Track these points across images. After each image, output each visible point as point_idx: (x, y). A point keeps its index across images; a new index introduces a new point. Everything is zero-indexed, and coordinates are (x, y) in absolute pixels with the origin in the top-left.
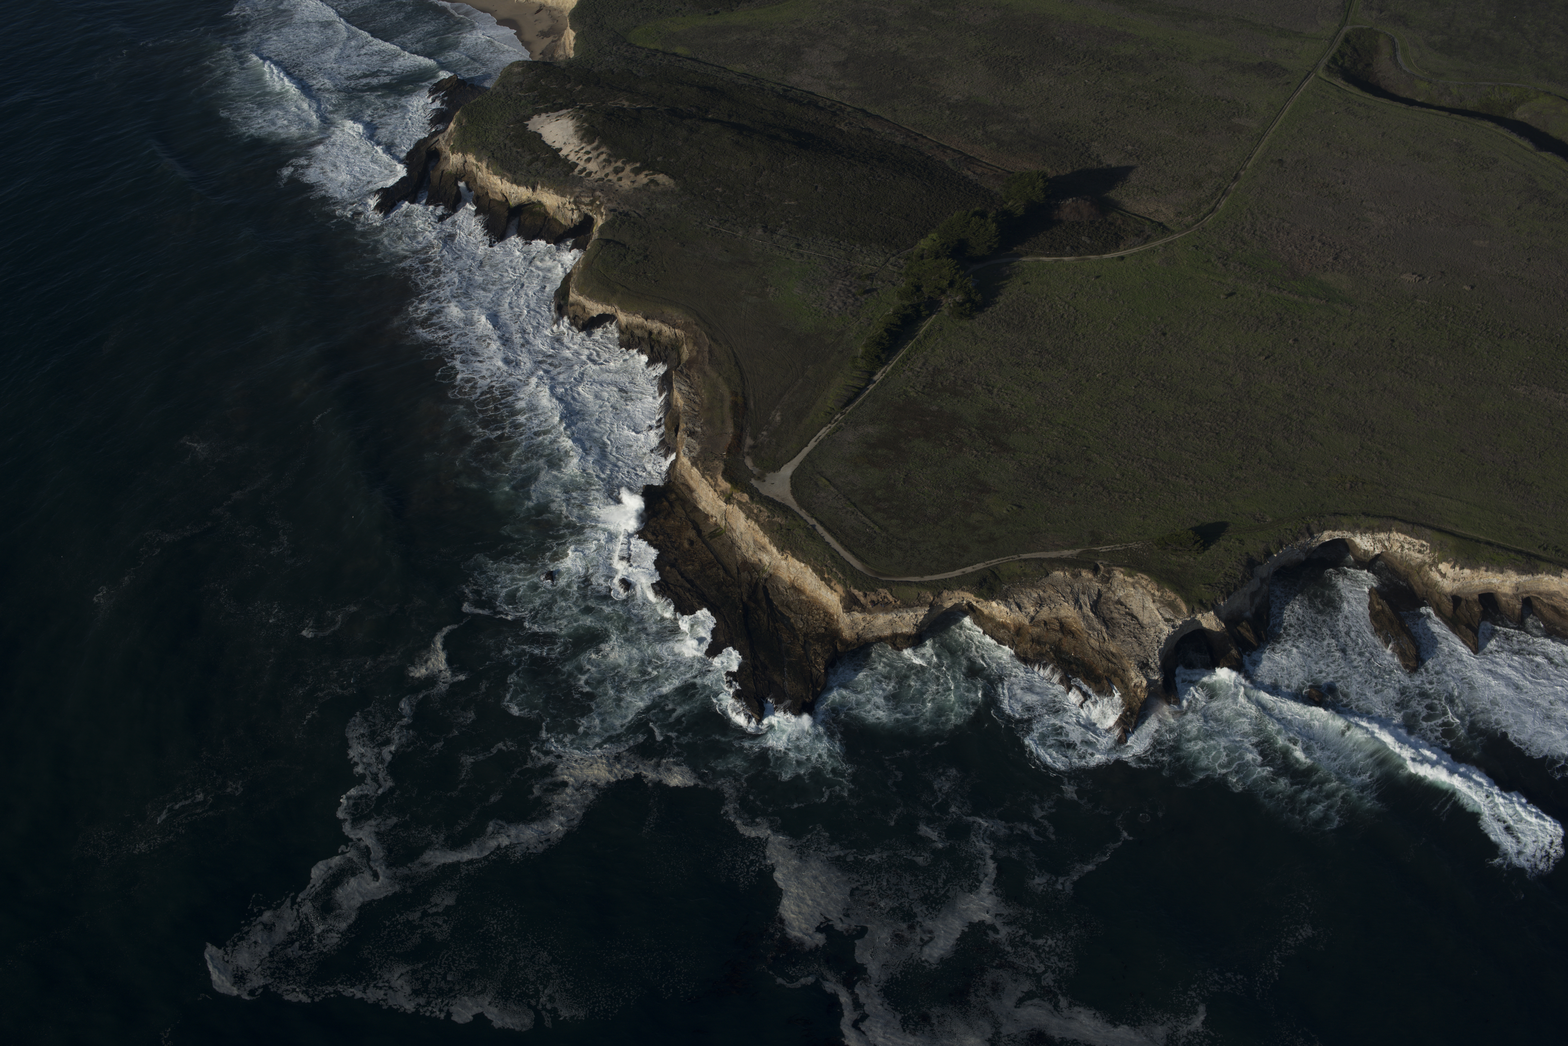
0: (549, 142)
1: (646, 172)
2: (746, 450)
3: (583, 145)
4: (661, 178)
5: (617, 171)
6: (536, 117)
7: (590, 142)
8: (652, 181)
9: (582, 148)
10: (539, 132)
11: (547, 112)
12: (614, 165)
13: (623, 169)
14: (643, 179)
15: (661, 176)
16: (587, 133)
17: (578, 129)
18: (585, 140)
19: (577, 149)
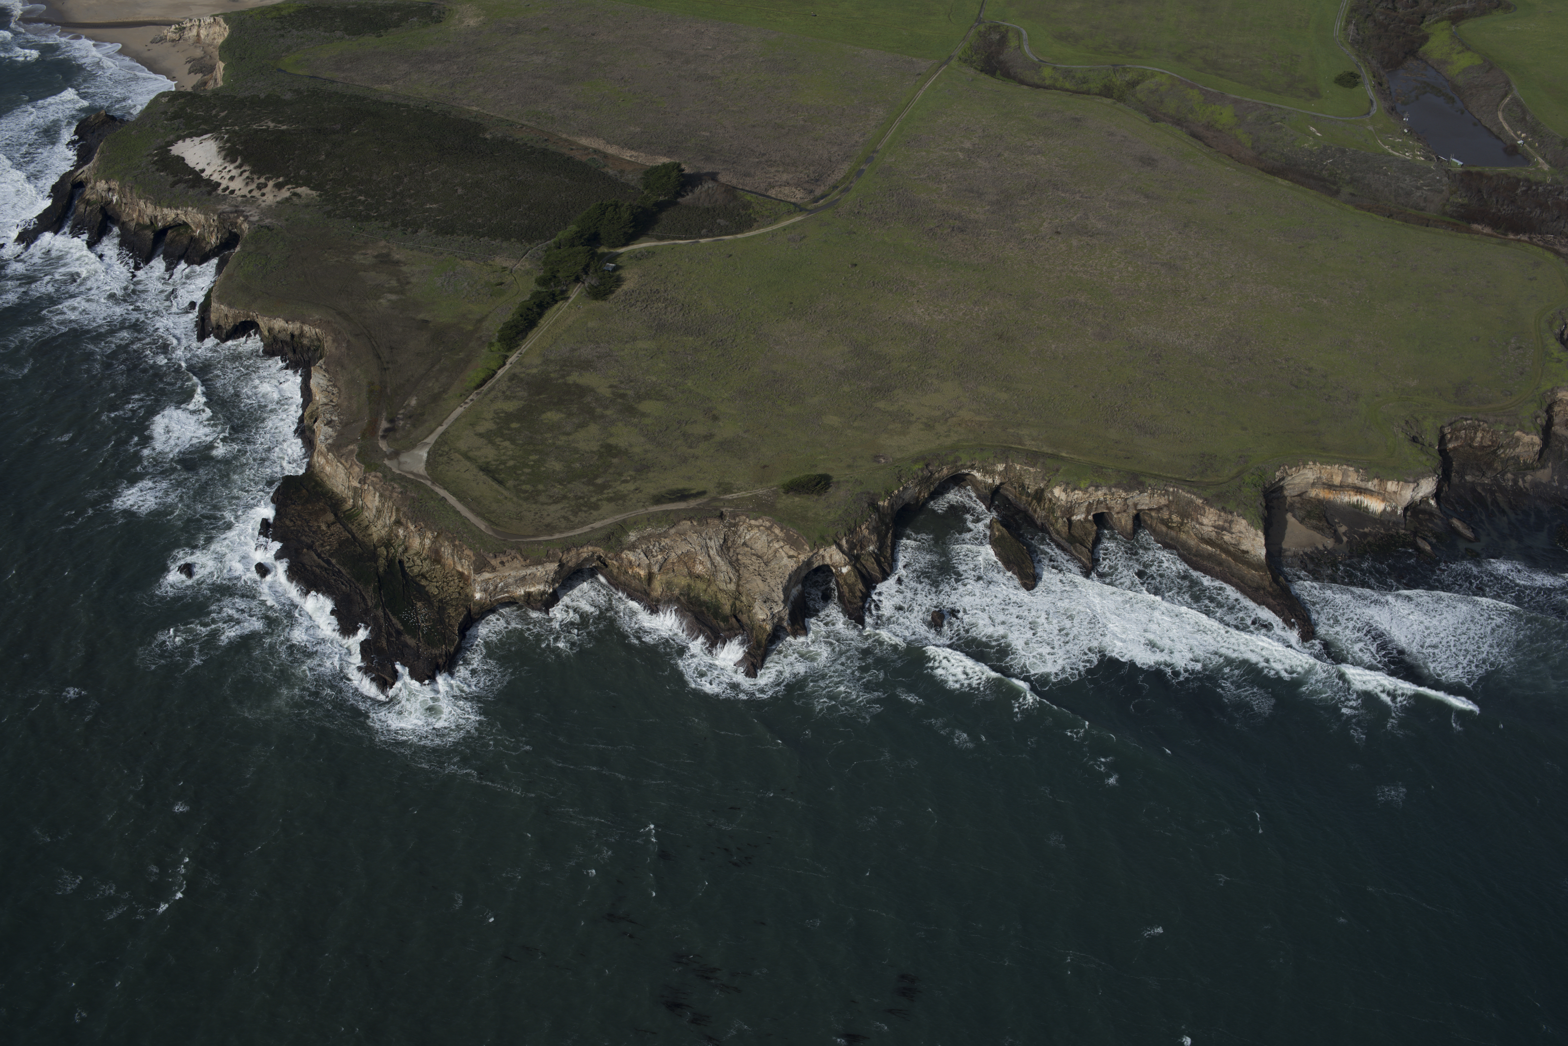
0: (191, 165)
1: (290, 186)
2: (380, 433)
3: (226, 165)
4: (303, 190)
5: (259, 187)
6: (180, 142)
7: (233, 161)
8: (295, 194)
9: (225, 168)
10: (182, 155)
11: (191, 137)
12: (257, 181)
13: (266, 186)
14: (285, 193)
15: (304, 188)
16: (230, 154)
17: (221, 149)
18: (228, 159)
19: (220, 169)
